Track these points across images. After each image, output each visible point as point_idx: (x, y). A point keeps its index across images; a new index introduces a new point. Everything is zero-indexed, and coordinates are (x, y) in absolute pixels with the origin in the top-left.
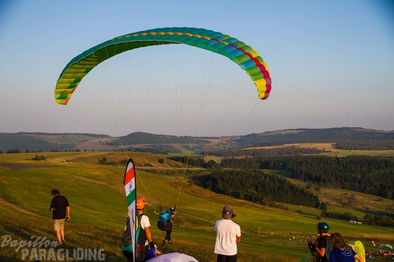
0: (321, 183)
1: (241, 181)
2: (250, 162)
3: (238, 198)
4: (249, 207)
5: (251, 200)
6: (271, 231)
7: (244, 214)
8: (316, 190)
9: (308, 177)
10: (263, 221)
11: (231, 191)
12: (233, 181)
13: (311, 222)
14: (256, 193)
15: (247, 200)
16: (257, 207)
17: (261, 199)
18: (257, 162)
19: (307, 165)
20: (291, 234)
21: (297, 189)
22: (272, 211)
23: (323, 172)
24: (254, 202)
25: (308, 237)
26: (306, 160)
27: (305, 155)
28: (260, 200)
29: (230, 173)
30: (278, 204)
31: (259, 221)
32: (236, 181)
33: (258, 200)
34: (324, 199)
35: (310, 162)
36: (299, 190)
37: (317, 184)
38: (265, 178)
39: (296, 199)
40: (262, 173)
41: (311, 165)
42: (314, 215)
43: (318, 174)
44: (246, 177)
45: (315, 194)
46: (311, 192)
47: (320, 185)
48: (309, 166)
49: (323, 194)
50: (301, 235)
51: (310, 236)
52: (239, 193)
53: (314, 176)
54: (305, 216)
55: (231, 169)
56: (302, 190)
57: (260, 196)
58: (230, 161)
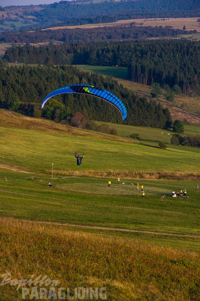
0: (177, 87)
1: (36, 86)
2: (55, 53)
3: (32, 116)
4: (44, 130)
5: (53, 118)
6: (75, 170)
7: (31, 141)
8: (168, 98)
9: (155, 78)
10: (64, 153)
11: (20, 103)
12: (23, 85)
13: (146, 153)
14: (63, 106)
15: (47, 118)
16: (57, 130)
17: (71, 116)
18: (69, 51)
19: (153, 56)
20: (109, 174)
21: (134, 98)
22: (83, 135)
23: (181, 68)
24: (57, 122)
25: (138, 178)
26: (152, 47)
27: (153, 39)
28: (68, 118)
29: (19, 72)
30: (99, 123)
31: (58, 152)
32: (28, 85)
33: (65, 118)
34: (180, 113)
35: (159, 52)
36: (137, 100)
37: (169, 89)
38: (81, 79)
39: (133, 115)
40: (75, 72)
41: (160, 56)
42: (155, 141)
43: (172, 71)
44: (47, 79)
45: (164, 107)
46: (157, 103)
47: (174, 90)
48: (156, 59)
49: (179, 106)
50: (126, 175)
51: (141, 176)
52: (32, 107)
53: (164, 76)
54: (141, 144)
55: (22, 65)
56: (143, 100)
57: (69, 111)
58: (21, 50)
